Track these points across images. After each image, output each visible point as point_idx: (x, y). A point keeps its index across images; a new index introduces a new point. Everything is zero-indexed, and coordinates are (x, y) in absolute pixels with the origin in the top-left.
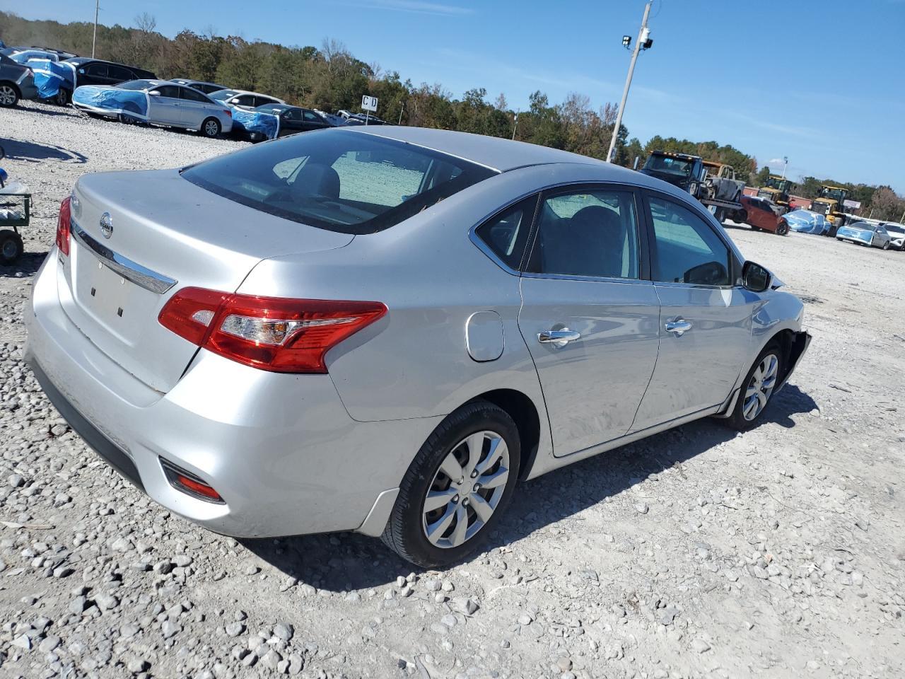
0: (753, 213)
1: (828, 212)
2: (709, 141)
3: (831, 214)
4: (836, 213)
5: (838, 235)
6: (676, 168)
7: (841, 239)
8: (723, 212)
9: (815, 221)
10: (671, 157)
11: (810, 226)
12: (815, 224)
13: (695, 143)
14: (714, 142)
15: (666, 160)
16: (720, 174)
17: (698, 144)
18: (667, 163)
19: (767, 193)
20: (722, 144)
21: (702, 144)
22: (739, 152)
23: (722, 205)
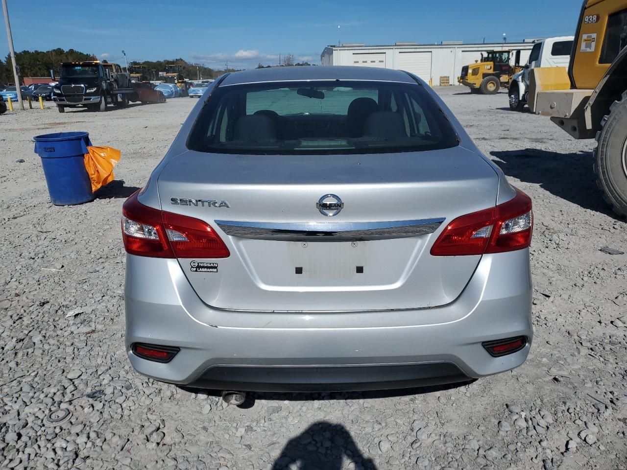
0: (141, 92)
1: (176, 81)
2: (55, 48)
3: (179, 82)
4: (181, 81)
5: (190, 95)
6: (84, 72)
7: (192, 97)
8: (126, 96)
9: (173, 89)
10: (78, 65)
11: (171, 93)
12: (174, 91)
13: (45, 52)
14: (59, 49)
15: (76, 68)
16: (114, 71)
17: (48, 52)
18: (76, 71)
19: (134, 78)
20: (66, 50)
21: (51, 52)
22: (81, 53)
23: (124, 92)
